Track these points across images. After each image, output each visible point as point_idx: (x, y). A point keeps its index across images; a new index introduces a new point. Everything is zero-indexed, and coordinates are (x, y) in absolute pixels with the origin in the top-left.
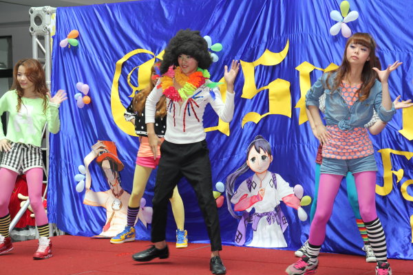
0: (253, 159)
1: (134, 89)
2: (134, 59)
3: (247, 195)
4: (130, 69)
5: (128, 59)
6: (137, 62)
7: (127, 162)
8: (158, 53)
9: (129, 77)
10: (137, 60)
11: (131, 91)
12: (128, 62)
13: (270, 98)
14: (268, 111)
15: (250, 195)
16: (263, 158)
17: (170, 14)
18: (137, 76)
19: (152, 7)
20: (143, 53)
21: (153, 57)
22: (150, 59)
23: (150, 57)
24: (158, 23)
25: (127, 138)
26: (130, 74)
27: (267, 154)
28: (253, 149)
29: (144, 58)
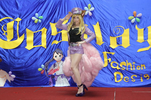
0: (56, 57)
1: (5, 32)
2: (5, 21)
3: (53, 69)
4: (3, 24)
5: (2, 21)
6: (6, 22)
7: (4, 59)
8: (16, 19)
9: (2, 27)
10: (6, 21)
11: (3, 32)
12: (2, 22)
13: (62, 35)
14: (61, 40)
15: (54, 69)
16: (60, 56)
17: (20, 5)
18: (6, 27)
19: (12, 2)
20: (9, 19)
21: (13, 20)
22: (12, 21)
23: (12, 20)
24: (15, 8)
25: (2, 50)
26: (3, 26)
27: (61, 55)
28: (55, 53)
29: (9, 20)
